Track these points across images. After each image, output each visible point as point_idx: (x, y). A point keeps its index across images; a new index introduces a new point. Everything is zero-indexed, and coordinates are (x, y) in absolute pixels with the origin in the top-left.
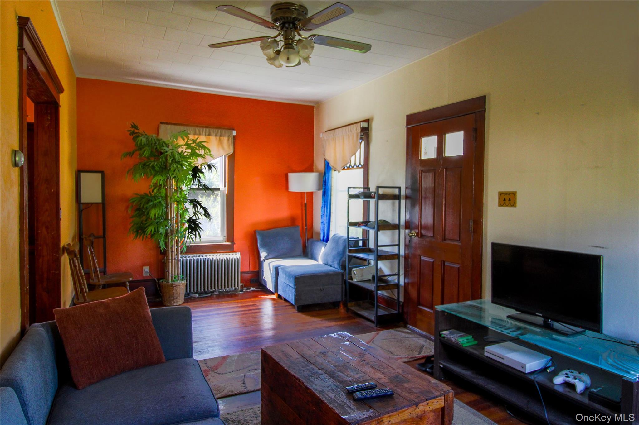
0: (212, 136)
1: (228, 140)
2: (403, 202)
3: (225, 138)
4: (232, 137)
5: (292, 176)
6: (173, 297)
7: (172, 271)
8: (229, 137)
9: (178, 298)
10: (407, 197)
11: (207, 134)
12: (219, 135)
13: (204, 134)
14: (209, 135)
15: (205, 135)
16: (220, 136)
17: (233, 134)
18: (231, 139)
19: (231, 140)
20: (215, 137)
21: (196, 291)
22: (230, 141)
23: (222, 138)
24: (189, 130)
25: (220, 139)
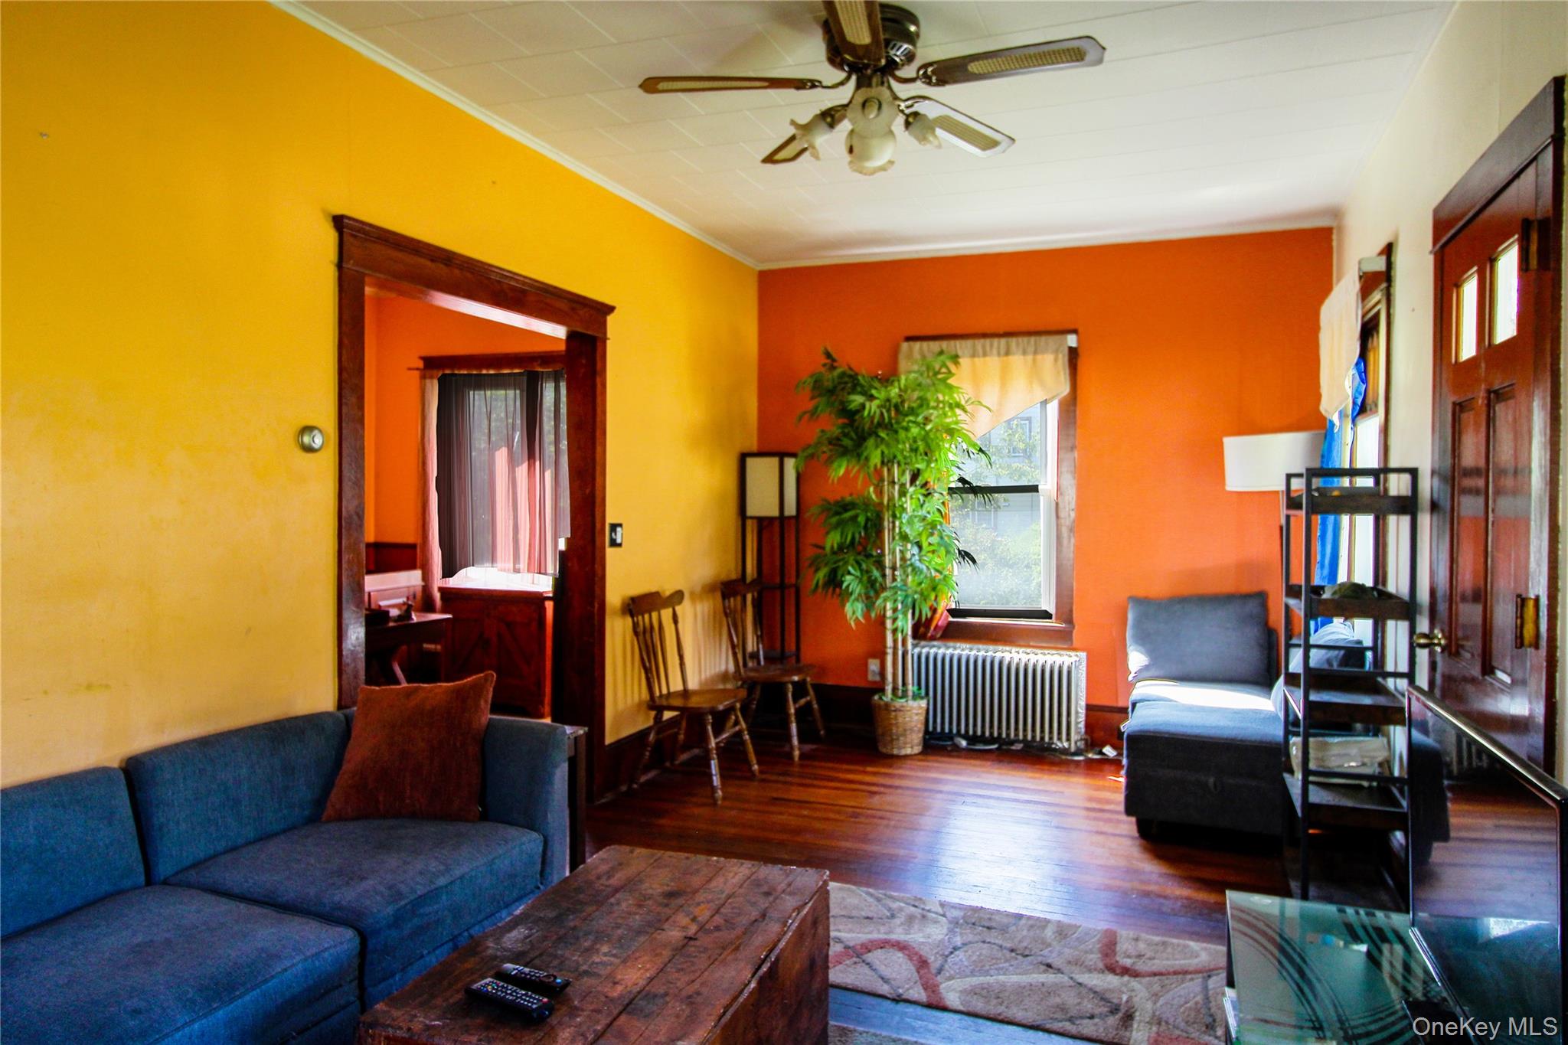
0: (1014, 354)
1: (1056, 360)
2: (1425, 520)
3: (1045, 356)
4: (1066, 351)
5: (1232, 445)
6: (891, 736)
7: (895, 675)
8: (1056, 352)
9: (901, 738)
10: (1434, 506)
11: (1003, 351)
12: (1031, 349)
13: (995, 351)
14: (1007, 353)
15: (999, 354)
16: (1035, 353)
17: (1066, 342)
18: (1064, 356)
19: (1063, 358)
20: (1022, 357)
21: (963, 731)
22: (1060, 362)
23: (1039, 357)
24: (961, 347)
25: (1034, 360)
